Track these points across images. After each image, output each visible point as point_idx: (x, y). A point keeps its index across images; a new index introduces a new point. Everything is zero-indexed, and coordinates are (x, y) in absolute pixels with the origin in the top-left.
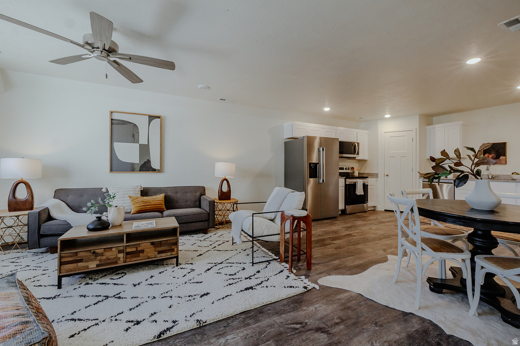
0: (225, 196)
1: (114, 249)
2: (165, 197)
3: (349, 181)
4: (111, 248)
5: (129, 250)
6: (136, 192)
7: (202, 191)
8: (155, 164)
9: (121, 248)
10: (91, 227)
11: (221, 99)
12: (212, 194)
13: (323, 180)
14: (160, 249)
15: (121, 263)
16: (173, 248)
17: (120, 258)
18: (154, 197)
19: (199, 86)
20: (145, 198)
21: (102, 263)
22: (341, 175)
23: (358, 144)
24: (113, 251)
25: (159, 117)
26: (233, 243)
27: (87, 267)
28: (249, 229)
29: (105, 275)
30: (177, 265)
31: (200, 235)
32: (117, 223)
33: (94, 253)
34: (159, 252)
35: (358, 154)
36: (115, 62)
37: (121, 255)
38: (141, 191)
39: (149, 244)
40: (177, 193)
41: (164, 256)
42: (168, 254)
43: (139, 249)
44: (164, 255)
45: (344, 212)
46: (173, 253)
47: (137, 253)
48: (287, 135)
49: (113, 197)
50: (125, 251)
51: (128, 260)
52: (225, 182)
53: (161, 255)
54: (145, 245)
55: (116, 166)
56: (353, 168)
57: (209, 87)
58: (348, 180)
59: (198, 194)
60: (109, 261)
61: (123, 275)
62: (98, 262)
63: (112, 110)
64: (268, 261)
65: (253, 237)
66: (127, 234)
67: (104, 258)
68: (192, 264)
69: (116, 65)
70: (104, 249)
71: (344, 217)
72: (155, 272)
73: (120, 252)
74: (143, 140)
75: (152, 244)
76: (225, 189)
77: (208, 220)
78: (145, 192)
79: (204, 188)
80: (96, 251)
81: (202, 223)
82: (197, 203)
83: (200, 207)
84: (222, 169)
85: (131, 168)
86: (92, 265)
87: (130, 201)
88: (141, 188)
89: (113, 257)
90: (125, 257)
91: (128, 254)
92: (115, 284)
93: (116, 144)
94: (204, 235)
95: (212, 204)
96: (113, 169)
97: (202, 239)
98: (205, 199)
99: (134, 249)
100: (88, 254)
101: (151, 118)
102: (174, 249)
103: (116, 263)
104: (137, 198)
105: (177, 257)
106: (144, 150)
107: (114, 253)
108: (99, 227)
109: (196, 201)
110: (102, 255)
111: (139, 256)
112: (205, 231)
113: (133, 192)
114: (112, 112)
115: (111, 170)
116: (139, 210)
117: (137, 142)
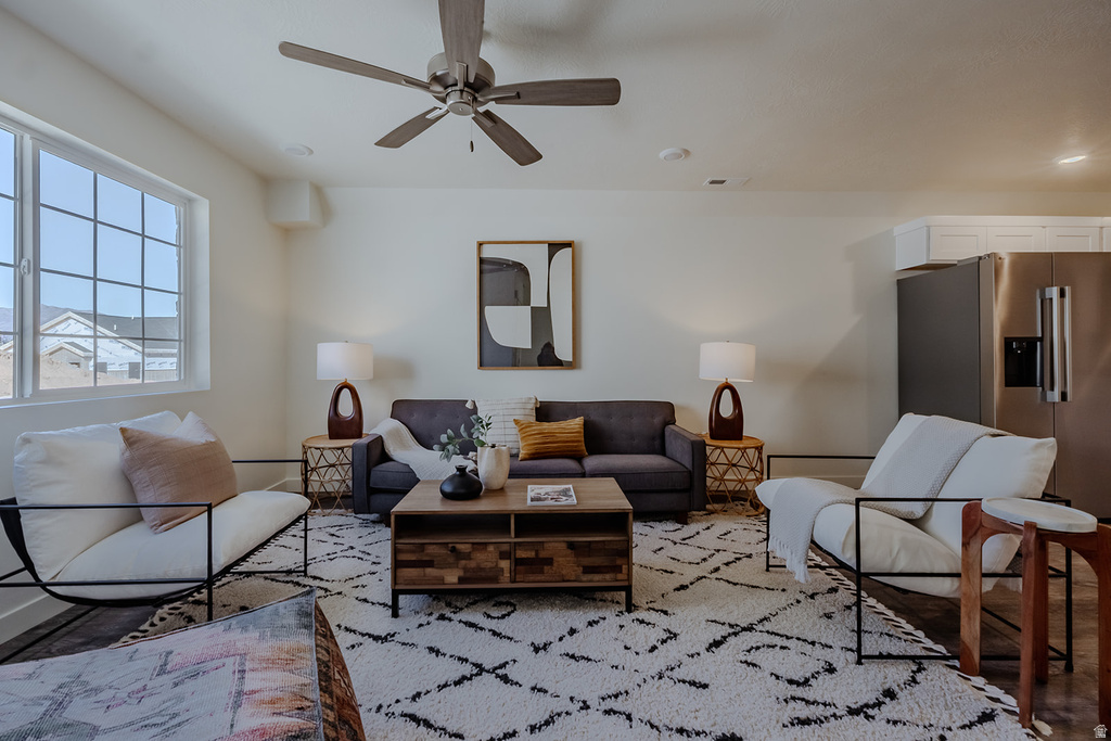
0: (728, 428)
1: (491, 548)
2: (586, 424)
4: (486, 544)
5: (521, 554)
6: (527, 412)
7: (667, 411)
9: (505, 548)
10: (448, 489)
11: (713, 182)
12: (694, 420)
13: (1064, 396)
14: (587, 561)
15: (505, 583)
16: (619, 562)
17: (502, 570)
18: (563, 424)
19: (662, 154)
20: (546, 426)
21: (468, 575)
24: (490, 552)
25: (568, 245)
26: (768, 566)
27: (441, 580)
28: (844, 544)
29: (474, 603)
30: (629, 610)
31: (671, 526)
32: (496, 484)
33: (454, 550)
34: (588, 570)
36: (488, 114)
37: (505, 564)
38: (537, 409)
39: (564, 545)
40: (609, 417)
41: (597, 580)
42: (608, 576)
43: (543, 554)
44: (597, 577)
46: (620, 576)
47: (540, 563)
49: (488, 425)
50: (513, 557)
51: (519, 577)
52: (727, 392)
53: (590, 577)
54: (555, 545)
55: (492, 355)
57: (687, 152)
59: (658, 420)
60: (483, 574)
61: (509, 609)
62: (461, 573)
63: (481, 240)
64: (913, 658)
65: (859, 576)
66: (516, 515)
67: (472, 564)
68: (666, 613)
69: (489, 124)
70: (473, 544)
72: (578, 617)
73: (503, 555)
74: (537, 299)
75: (571, 546)
76: (727, 410)
77: (689, 490)
78: (544, 412)
79: (670, 407)
80: (458, 546)
81: (672, 495)
82: (657, 442)
83: (662, 452)
84: (723, 360)
85: (513, 359)
86: (451, 578)
87: (516, 431)
88: (536, 403)
89: (489, 565)
90: (513, 568)
91: (519, 562)
92: (495, 633)
93: (488, 309)
94: (680, 526)
95: (698, 448)
96: (485, 361)
97: (677, 536)
98: (678, 435)
99: (531, 554)
100: (443, 551)
101: (554, 247)
102: (621, 567)
103: (495, 580)
104: (529, 425)
105: (628, 589)
106: (541, 318)
107: (490, 556)
108: (462, 491)
109: (653, 439)
110: (468, 557)
111: (542, 572)
112: (682, 518)
113: (522, 412)
114: (480, 244)
115: (481, 365)
116: (533, 451)
117: (527, 303)
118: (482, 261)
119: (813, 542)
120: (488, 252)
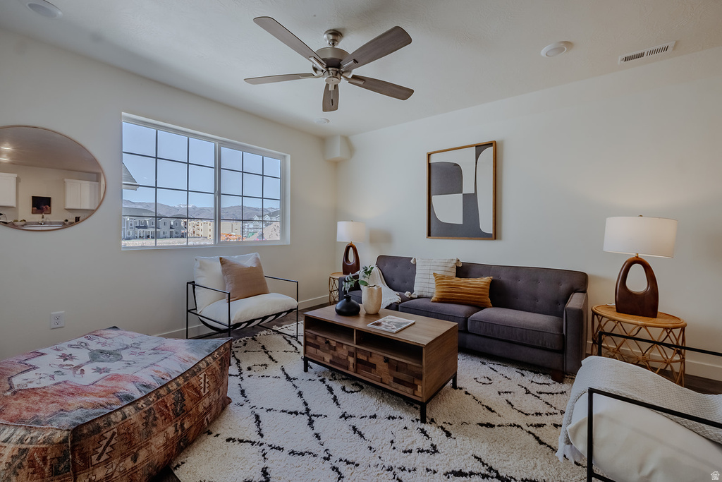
1: (344, 347)
4: (342, 344)
5: (361, 357)
6: (447, 269)
7: (580, 282)
8: (486, 225)
9: (351, 349)
11: (626, 59)
14: (396, 374)
15: (352, 372)
16: (415, 382)
17: (350, 363)
18: (470, 281)
19: (543, 53)
20: (462, 281)
21: (334, 360)
24: (344, 350)
25: (490, 144)
27: (323, 358)
29: (343, 379)
30: (423, 421)
31: (541, 379)
33: (327, 342)
34: (397, 380)
37: (351, 360)
38: (457, 267)
39: (382, 358)
40: (517, 279)
41: (401, 389)
42: (409, 390)
43: (371, 360)
44: (401, 387)
46: (416, 392)
47: (368, 365)
50: (355, 356)
51: (358, 371)
52: (638, 267)
53: (397, 385)
54: (378, 357)
55: (435, 229)
57: (568, 44)
60: (341, 362)
61: (358, 389)
62: (331, 358)
63: (429, 151)
65: (589, 471)
66: (357, 330)
67: (336, 354)
70: (337, 342)
73: (351, 354)
74: (468, 188)
75: (387, 360)
77: (561, 351)
78: (463, 270)
80: (331, 342)
81: (546, 354)
85: (449, 231)
86: (327, 359)
87: (433, 281)
88: (458, 264)
89: (344, 357)
90: (355, 364)
91: (358, 361)
93: (434, 198)
94: (551, 381)
96: (431, 232)
99: (365, 358)
100: (324, 342)
101: (480, 148)
102: (416, 386)
103: (347, 367)
104: (449, 278)
105: (422, 404)
106: (470, 202)
107: (344, 353)
108: (344, 310)
109: (557, 301)
110: (334, 349)
111: (370, 373)
113: (443, 269)
114: (429, 155)
115: (429, 235)
116: (441, 297)
117: (461, 191)
118: (430, 166)
120: (434, 160)
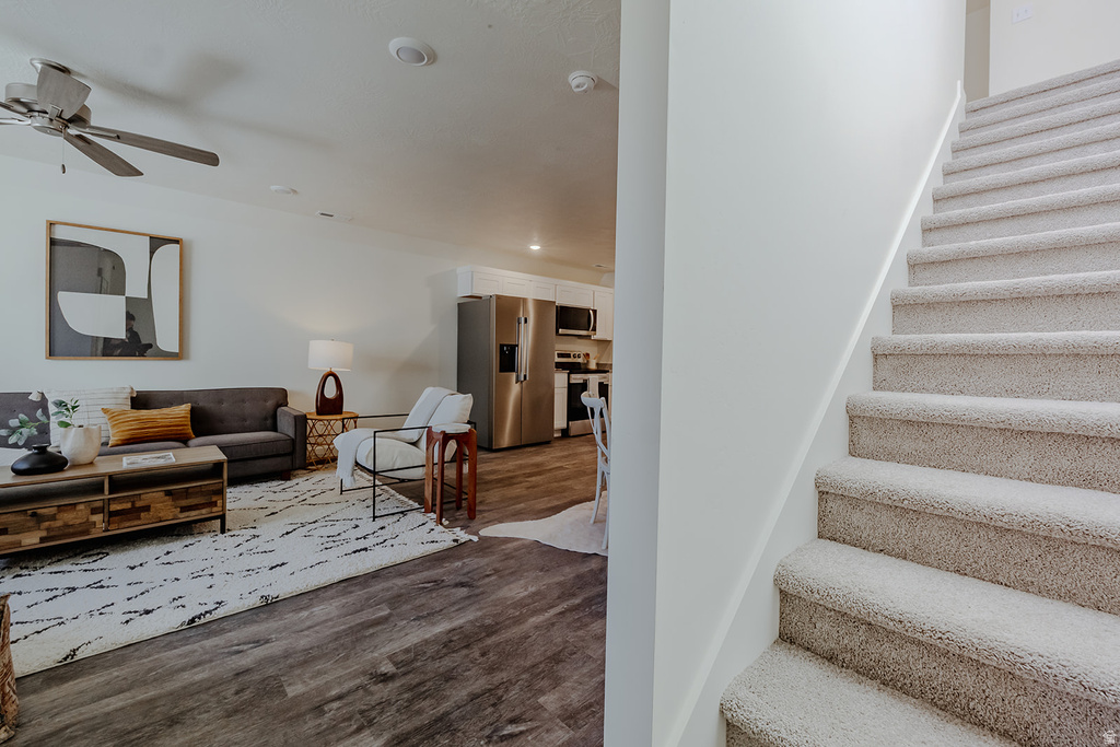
0: (330, 406)
1: (81, 507)
2: (193, 410)
3: (577, 378)
4: (74, 504)
5: (115, 507)
6: (120, 401)
7: (282, 397)
8: (166, 339)
9: (99, 504)
10: (24, 466)
11: (322, 214)
12: (303, 401)
13: (525, 376)
14: (184, 503)
15: (97, 533)
16: (214, 499)
17: (95, 523)
18: (165, 411)
19: (273, 188)
20: (144, 413)
21: (52, 534)
22: (560, 366)
23: (595, 312)
24: (81, 510)
25: (176, 241)
26: (342, 491)
27: (19, 544)
28: (367, 456)
29: (59, 561)
30: (223, 531)
31: (275, 483)
32: (84, 459)
33: (34, 515)
34: (184, 509)
35: (594, 329)
36: (80, 137)
37: (97, 518)
38: (132, 398)
39: (162, 494)
41: (194, 515)
42: (204, 511)
43: (139, 504)
44: (193, 513)
45: (565, 433)
46: (215, 509)
47: (135, 512)
48: (463, 291)
49: (73, 408)
50: (106, 510)
51: (112, 527)
52: (331, 379)
53: (187, 514)
54: (153, 496)
55: (61, 342)
56: (588, 355)
57: (295, 192)
58: (573, 376)
59: (270, 404)
60: (71, 530)
62: (44, 534)
63: (52, 219)
64: (402, 512)
65: (374, 473)
66: (109, 476)
67: (58, 523)
68: (254, 528)
70: (59, 506)
71: (563, 442)
72: (176, 546)
73: (94, 511)
74: (136, 289)
75: (168, 493)
76: (330, 392)
77: (292, 453)
78: (140, 401)
79: (284, 393)
80: (39, 511)
81: (279, 459)
82: (269, 422)
83: (275, 429)
84: (325, 354)
86: (31, 540)
87: (106, 420)
88: (132, 392)
89: (78, 521)
90: (106, 520)
91: (112, 514)
92: (86, 571)
93: (63, 296)
95: (301, 421)
97: (278, 489)
98: (286, 413)
99: (129, 505)
100: (20, 518)
101: (157, 242)
102: (216, 502)
103: (87, 532)
104: (123, 413)
105: (223, 518)
107: (84, 516)
108: (43, 466)
109: (266, 419)
110: (53, 518)
111: (140, 519)
112: (285, 475)
113: (113, 401)
114: (51, 224)
115: (52, 353)
117: (118, 288)
118: (53, 242)
119: (356, 462)
120: (61, 234)
